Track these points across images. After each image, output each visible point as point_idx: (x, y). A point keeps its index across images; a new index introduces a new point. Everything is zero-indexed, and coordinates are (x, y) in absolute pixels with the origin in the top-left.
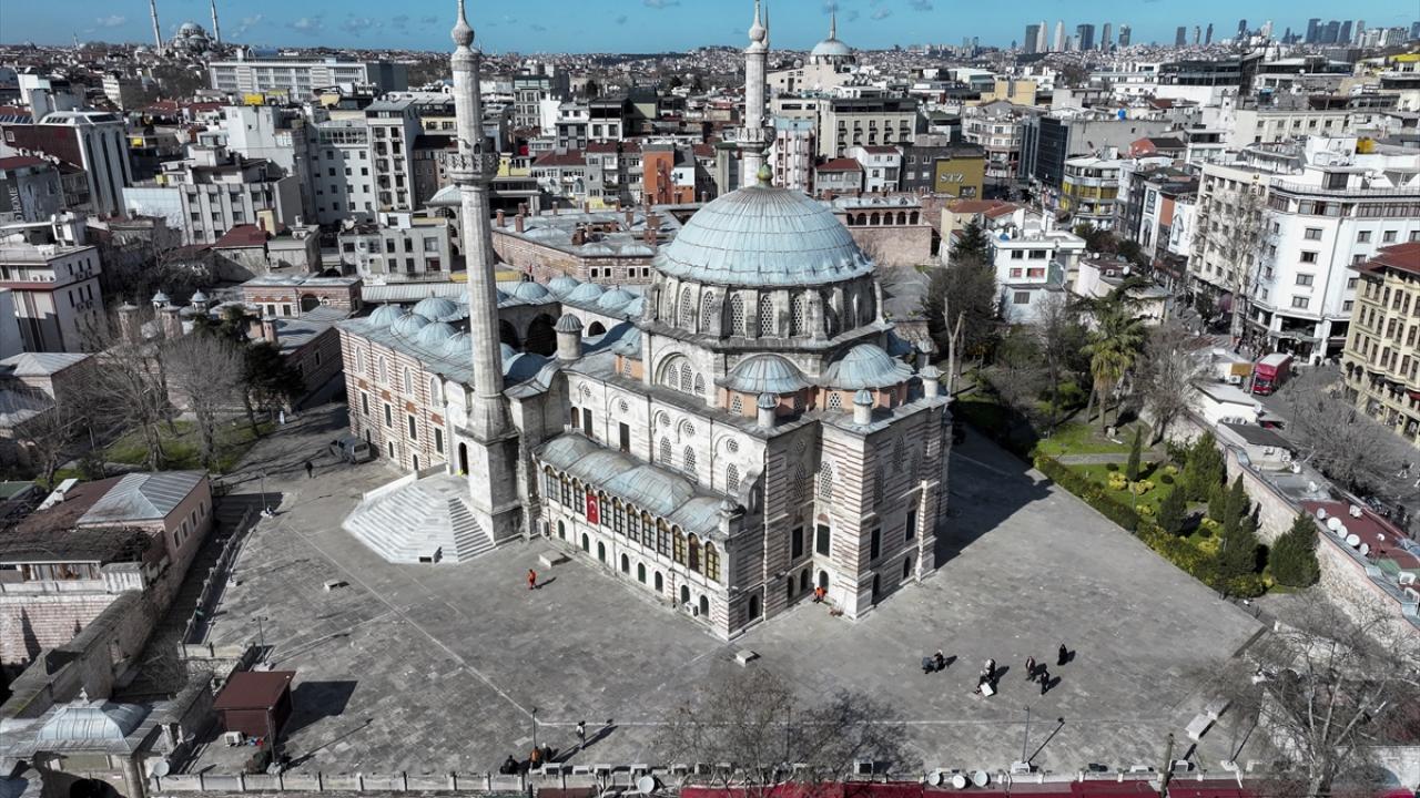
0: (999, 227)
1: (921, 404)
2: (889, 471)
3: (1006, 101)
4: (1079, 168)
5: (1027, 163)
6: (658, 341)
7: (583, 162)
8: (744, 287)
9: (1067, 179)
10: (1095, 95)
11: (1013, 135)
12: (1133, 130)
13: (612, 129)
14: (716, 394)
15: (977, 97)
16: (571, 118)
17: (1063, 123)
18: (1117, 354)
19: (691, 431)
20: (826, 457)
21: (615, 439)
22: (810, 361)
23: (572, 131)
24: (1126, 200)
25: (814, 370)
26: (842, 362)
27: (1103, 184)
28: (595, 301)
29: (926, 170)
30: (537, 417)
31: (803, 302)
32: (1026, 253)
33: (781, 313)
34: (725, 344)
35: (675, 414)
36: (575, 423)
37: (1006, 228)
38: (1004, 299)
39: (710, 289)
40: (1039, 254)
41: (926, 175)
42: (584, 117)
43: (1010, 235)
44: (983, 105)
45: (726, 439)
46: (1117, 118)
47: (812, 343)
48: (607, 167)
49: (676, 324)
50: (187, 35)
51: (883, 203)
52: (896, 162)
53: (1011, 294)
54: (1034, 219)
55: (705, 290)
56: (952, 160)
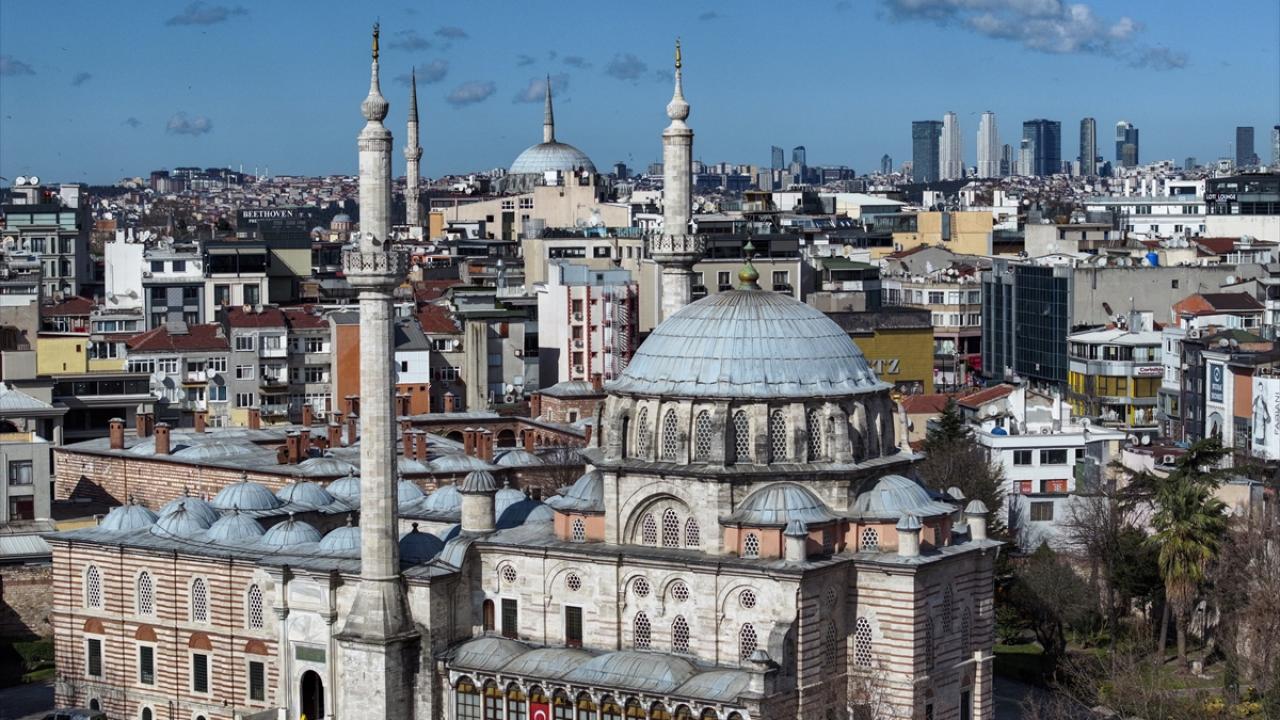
0: (989, 418)
1: (968, 546)
2: (939, 629)
3: (939, 247)
4: (1094, 346)
6: (631, 483)
8: (751, 401)
9: (1075, 367)
10: (1100, 236)
11: (962, 307)
12: (1175, 284)
13: (249, 289)
14: (721, 536)
15: (888, 242)
16: (168, 274)
17: (1056, 273)
18: (1192, 544)
19: (682, 595)
20: (865, 611)
21: (557, 629)
22: (835, 491)
23: (175, 297)
24: (1177, 387)
25: (840, 501)
26: (873, 493)
27: (1137, 371)
31: (820, 419)
32: (1036, 456)
33: (797, 431)
34: (730, 471)
35: (657, 576)
36: (489, 625)
37: (999, 419)
38: (1014, 516)
39: (705, 407)
40: (1054, 456)
43: (1006, 428)
44: (899, 254)
45: (737, 592)
46: (1146, 262)
47: (838, 466)
49: (656, 457)
53: (1025, 503)
54: (1039, 406)
55: (698, 409)
56: (877, 335)
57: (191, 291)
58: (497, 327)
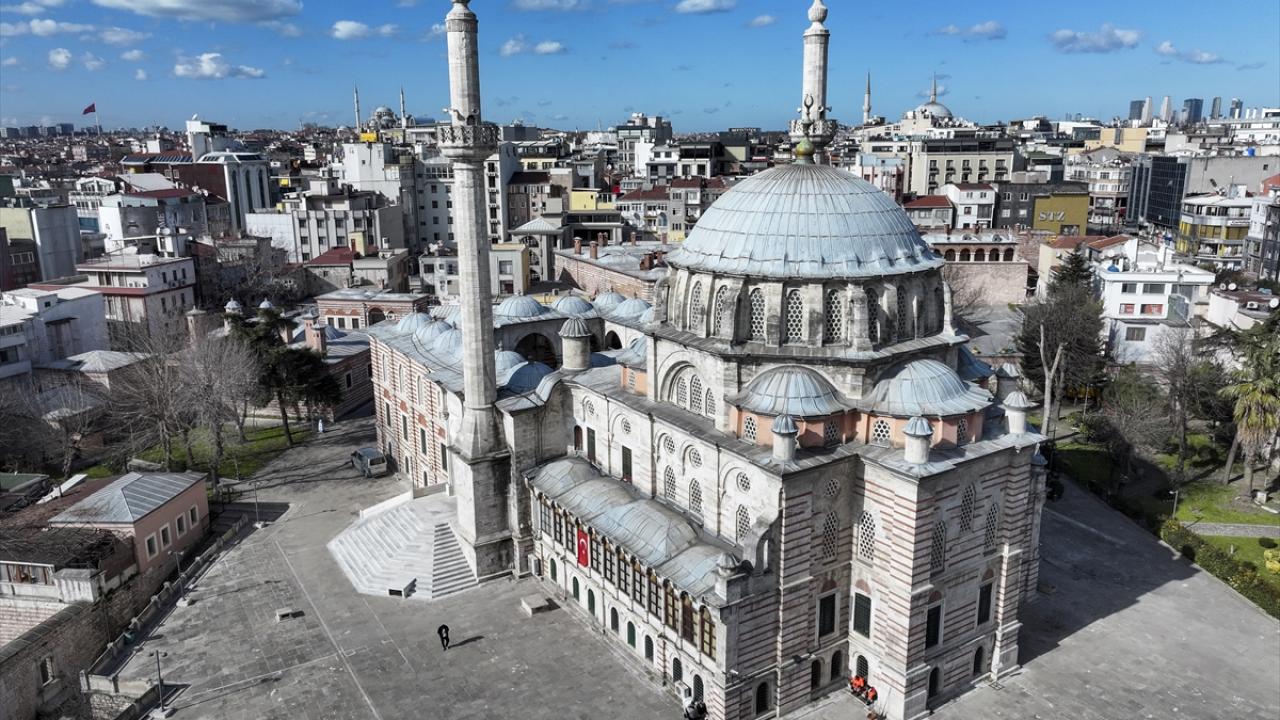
0: (1107, 258)
1: (1004, 442)
2: (953, 530)
3: (1113, 148)
4: (1200, 206)
5: (1137, 205)
6: (665, 347)
7: (667, 197)
8: (765, 279)
9: (1185, 219)
10: (1215, 140)
11: (1120, 181)
12: (1265, 167)
13: (701, 168)
14: (727, 414)
15: (1081, 145)
16: (663, 159)
17: (1179, 161)
18: (1272, 399)
19: (697, 460)
20: (869, 506)
21: (618, 468)
22: (849, 377)
23: (662, 171)
24: (1261, 236)
25: (854, 388)
26: (893, 381)
27: (1230, 223)
28: (638, 318)
29: (1023, 208)
30: (531, 434)
31: (842, 301)
32: (1140, 288)
33: (812, 313)
34: (738, 351)
35: (680, 437)
36: (578, 444)
37: (1115, 259)
38: (1113, 334)
39: (725, 282)
40: (1154, 288)
41: (1023, 212)
42: (675, 157)
43: (1120, 267)
44: (1087, 152)
45: (735, 473)
46: (1246, 153)
47: (852, 354)
48: (690, 202)
49: (684, 327)
51: (974, 240)
52: (990, 198)
53: (1123, 329)
54: (1149, 250)
55: (719, 283)
56: (1052, 197)
57: (671, 167)
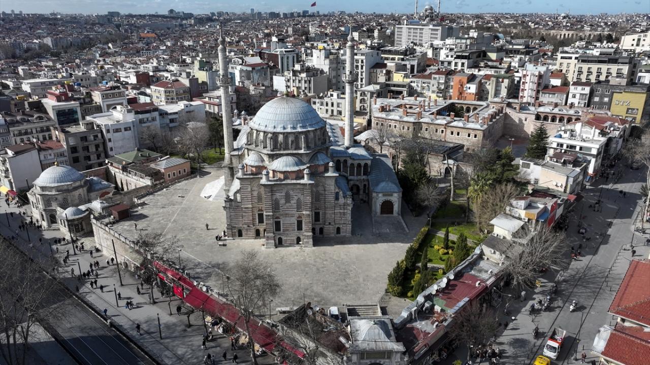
2: (282, 201)
7: (431, 78)
13: (463, 64)
16: (449, 58)
22: (266, 157)
29: (606, 97)
32: (565, 146)
33: (262, 140)
37: (564, 131)
40: (572, 147)
41: (606, 100)
43: (566, 135)
47: (265, 152)
48: (440, 81)
50: (426, 11)
52: (587, 90)
54: (587, 129)
56: (623, 93)
57: (449, 63)
58: (501, 80)
